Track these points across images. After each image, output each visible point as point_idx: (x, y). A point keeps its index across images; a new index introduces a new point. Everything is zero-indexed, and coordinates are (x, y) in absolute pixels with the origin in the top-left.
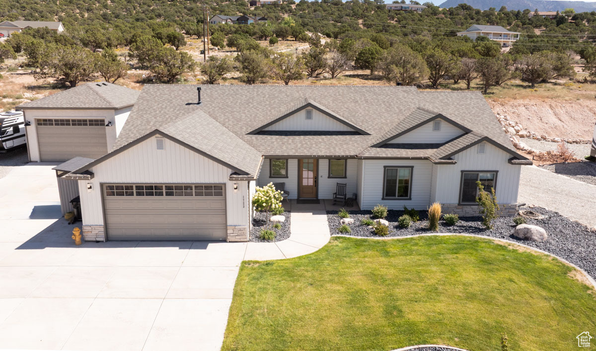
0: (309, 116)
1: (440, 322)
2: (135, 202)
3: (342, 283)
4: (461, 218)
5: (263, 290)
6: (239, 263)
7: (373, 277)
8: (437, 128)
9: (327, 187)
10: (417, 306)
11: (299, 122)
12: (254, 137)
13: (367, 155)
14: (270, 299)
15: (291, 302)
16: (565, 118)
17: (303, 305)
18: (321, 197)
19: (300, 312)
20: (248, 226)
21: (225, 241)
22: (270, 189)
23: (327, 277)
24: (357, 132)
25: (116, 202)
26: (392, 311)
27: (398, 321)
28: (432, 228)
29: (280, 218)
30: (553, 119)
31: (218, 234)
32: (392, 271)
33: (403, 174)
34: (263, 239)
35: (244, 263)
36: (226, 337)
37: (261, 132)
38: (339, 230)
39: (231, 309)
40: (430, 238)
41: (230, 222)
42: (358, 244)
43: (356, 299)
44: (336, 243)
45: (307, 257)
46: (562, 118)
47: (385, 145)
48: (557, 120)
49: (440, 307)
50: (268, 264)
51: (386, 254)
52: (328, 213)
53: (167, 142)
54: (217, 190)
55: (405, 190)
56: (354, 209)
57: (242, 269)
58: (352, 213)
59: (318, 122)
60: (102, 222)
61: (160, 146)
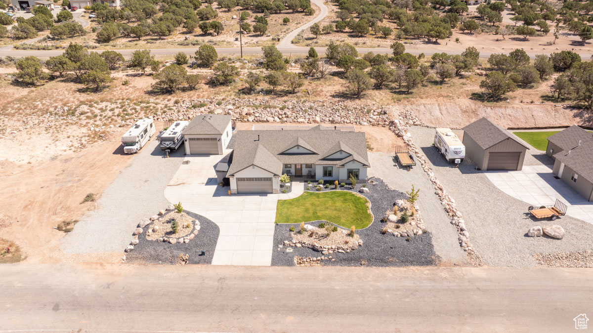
0: (298, 148)
1: (325, 216)
2: (246, 183)
3: (303, 206)
4: (346, 184)
5: (284, 208)
6: (277, 200)
7: (313, 204)
8: (341, 153)
9: (305, 171)
10: (321, 212)
11: (295, 150)
12: (279, 156)
13: (317, 163)
14: (285, 210)
15: (291, 211)
16: (444, 112)
17: (294, 212)
18: (303, 174)
19: (293, 213)
20: (279, 188)
21: (272, 193)
22: (285, 176)
23: (300, 205)
24: (314, 153)
25: (240, 183)
26: (315, 213)
27: (316, 215)
28: (335, 188)
29: (288, 184)
30: (438, 113)
31: (270, 191)
32: (318, 203)
33: (329, 169)
34: (283, 192)
35: (278, 200)
36: (276, 218)
37: (282, 154)
38: (306, 188)
39: (276, 213)
40: (334, 192)
41: (274, 188)
42: (311, 194)
43: (307, 210)
44: (305, 194)
45: (296, 198)
46: (443, 113)
47: (324, 159)
48: (440, 114)
49: (327, 212)
50: (285, 201)
51: (318, 197)
52: (305, 182)
53: (255, 167)
54: (270, 179)
55: (330, 174)
56: (313, 180)
57: (278, 202)
58: (312, 181)
59: (301, 150)
60: (236, 188)
61: (253, 168)
